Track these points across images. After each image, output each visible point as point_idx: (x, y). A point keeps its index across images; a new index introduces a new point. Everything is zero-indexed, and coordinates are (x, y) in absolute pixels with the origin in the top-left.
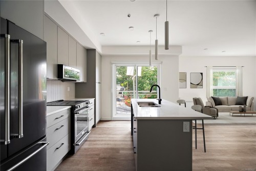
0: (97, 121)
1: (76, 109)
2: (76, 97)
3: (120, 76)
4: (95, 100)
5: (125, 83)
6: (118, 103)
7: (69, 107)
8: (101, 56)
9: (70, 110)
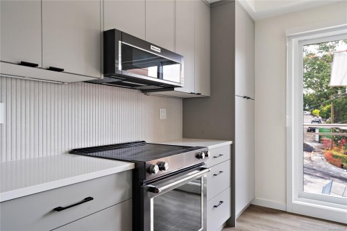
0: (239, 210)
1: (150, 177)
2: (186, 135)
3: (311, 91)
4: (233, 147)
5: (325, 109)
6: (306, 155)
7: (129, 166)
8: (253, 22)
9: (130, 175)
